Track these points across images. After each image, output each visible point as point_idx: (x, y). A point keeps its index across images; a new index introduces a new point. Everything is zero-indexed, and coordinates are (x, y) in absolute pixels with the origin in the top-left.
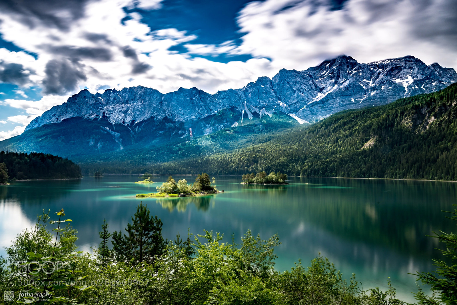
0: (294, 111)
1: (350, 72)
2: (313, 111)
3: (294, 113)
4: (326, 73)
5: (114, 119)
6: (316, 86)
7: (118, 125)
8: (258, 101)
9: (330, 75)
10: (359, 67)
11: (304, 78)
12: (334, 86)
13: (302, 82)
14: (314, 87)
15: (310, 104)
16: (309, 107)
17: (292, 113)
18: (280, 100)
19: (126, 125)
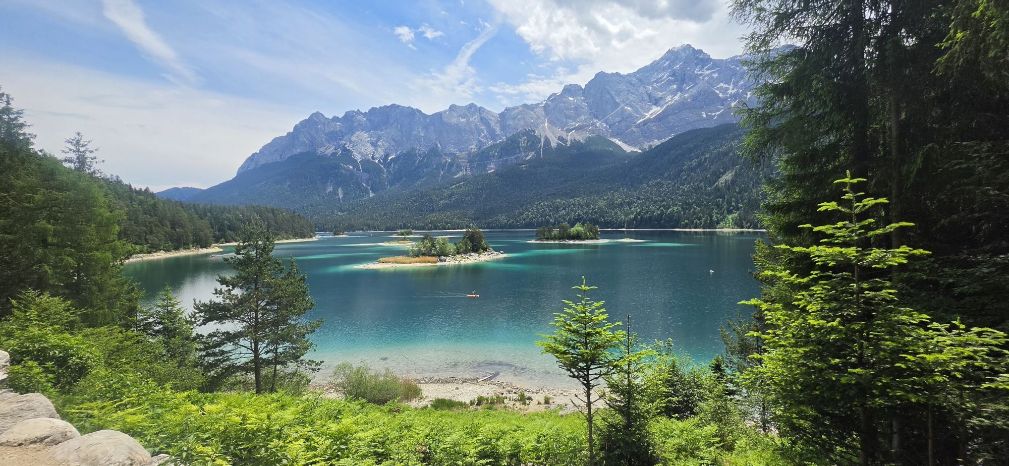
0: (618, 134)
1: (700, 72)
2: (646, 133)
3: (618, 136)
4: (664, 76)
5: (360, 153)
6: (650, 96)
7: (365, 162)
8: (565, 120)
9: (671, 78)
10: (713, 65)
11: (631, 84)
12: (675, 95)
13: (629, 90)
14: (646, 98)
15: (641, 123)
16: (640, 127)
17: (615, 137)
18: (596, 117)
19: (377, 161)
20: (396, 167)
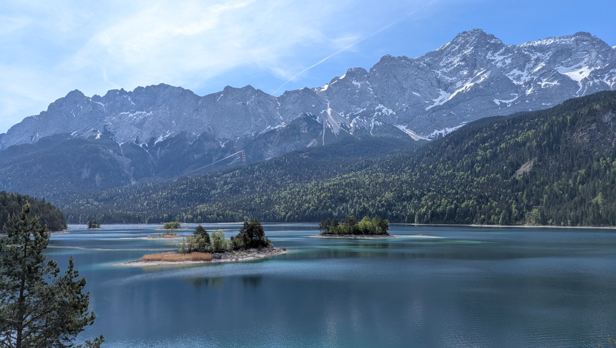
1: (492, 58)
2: (436, 120)
3: (406, 123)
4: (454, 60)
5: (122, 136)
6: (439, 81)
7: (128, 146)
8: (348, 105)
11: (420, 68)
12: (467, 81)
13: (417, 75)
16: (428, 115)
17: (402, 124)
18: (382, 103)
19: (141, 145)
20: (163, 152)
